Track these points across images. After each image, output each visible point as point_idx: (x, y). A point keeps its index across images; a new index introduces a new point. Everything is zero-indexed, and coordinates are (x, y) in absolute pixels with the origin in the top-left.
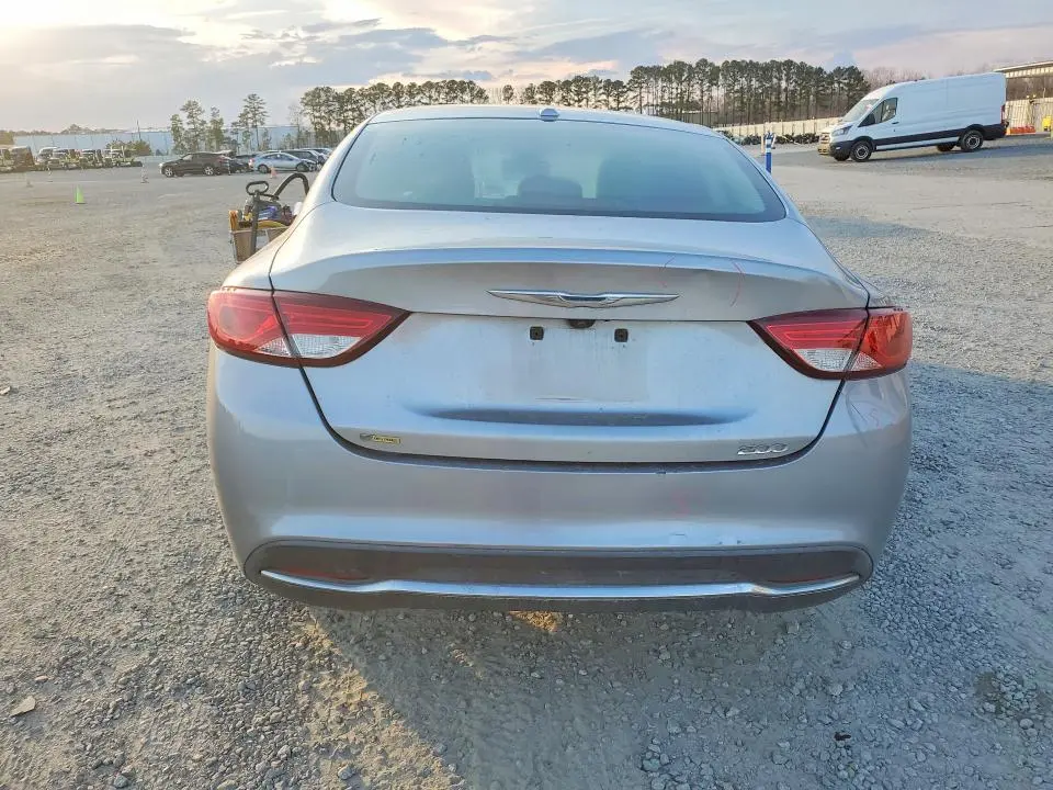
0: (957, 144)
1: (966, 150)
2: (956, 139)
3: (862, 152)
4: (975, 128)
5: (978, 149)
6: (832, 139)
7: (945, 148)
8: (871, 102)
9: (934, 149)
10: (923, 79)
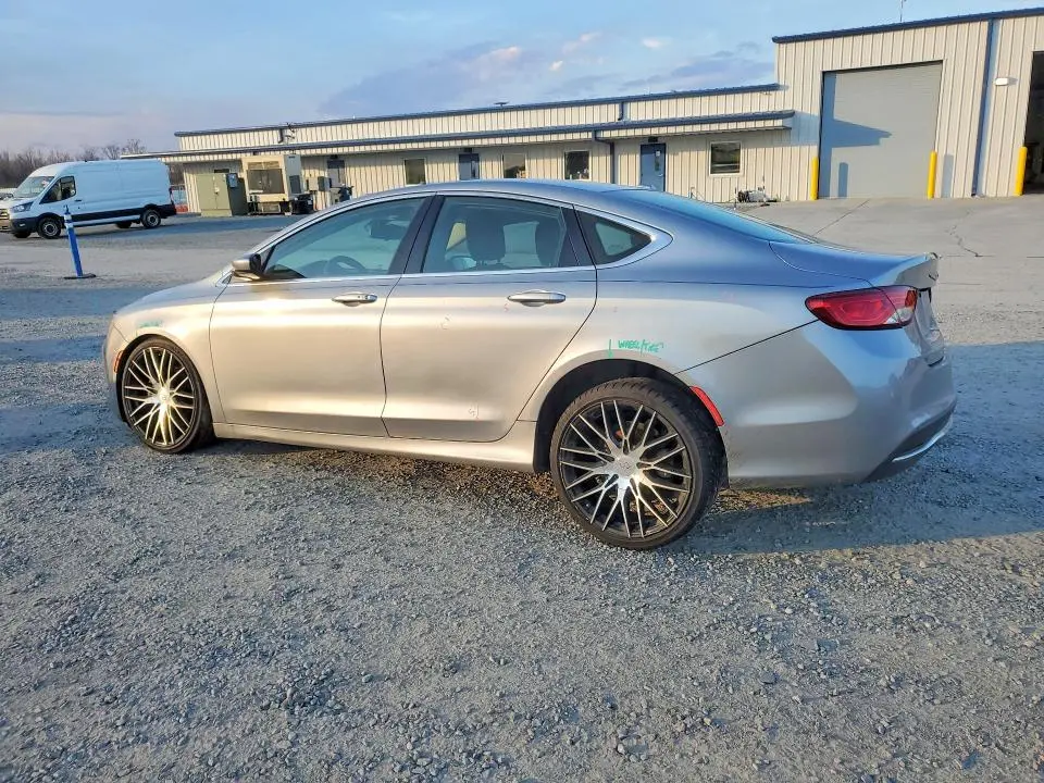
0: (137, 221)
1: (148, 226)
2: (138, 217)
3: (50, 229)
4: (151, 207)
5: (158, 226)
6: (12, 216)
7: (124, 225)
8: (49, 179)
9: (113, 227)
10: (97, 159)
